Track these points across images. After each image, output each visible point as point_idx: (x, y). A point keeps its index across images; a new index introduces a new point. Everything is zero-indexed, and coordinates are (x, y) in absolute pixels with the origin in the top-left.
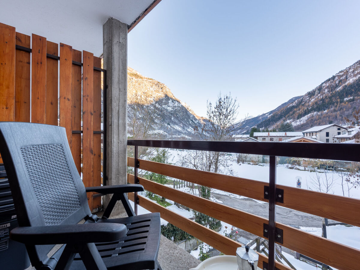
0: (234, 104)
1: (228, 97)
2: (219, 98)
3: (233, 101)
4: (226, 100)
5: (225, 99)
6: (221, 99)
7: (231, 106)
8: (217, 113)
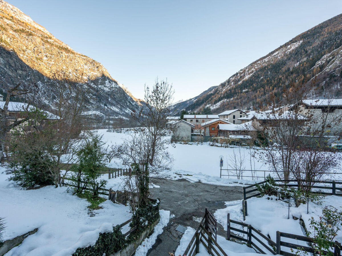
0: (170, 89)
1: (165, 83)
2: (157, 83)
3: (169, 87)
4: (163, 85)
5: (161, 84)
6: (158, 84)
7: (167, 92)
8: (155, 98)
